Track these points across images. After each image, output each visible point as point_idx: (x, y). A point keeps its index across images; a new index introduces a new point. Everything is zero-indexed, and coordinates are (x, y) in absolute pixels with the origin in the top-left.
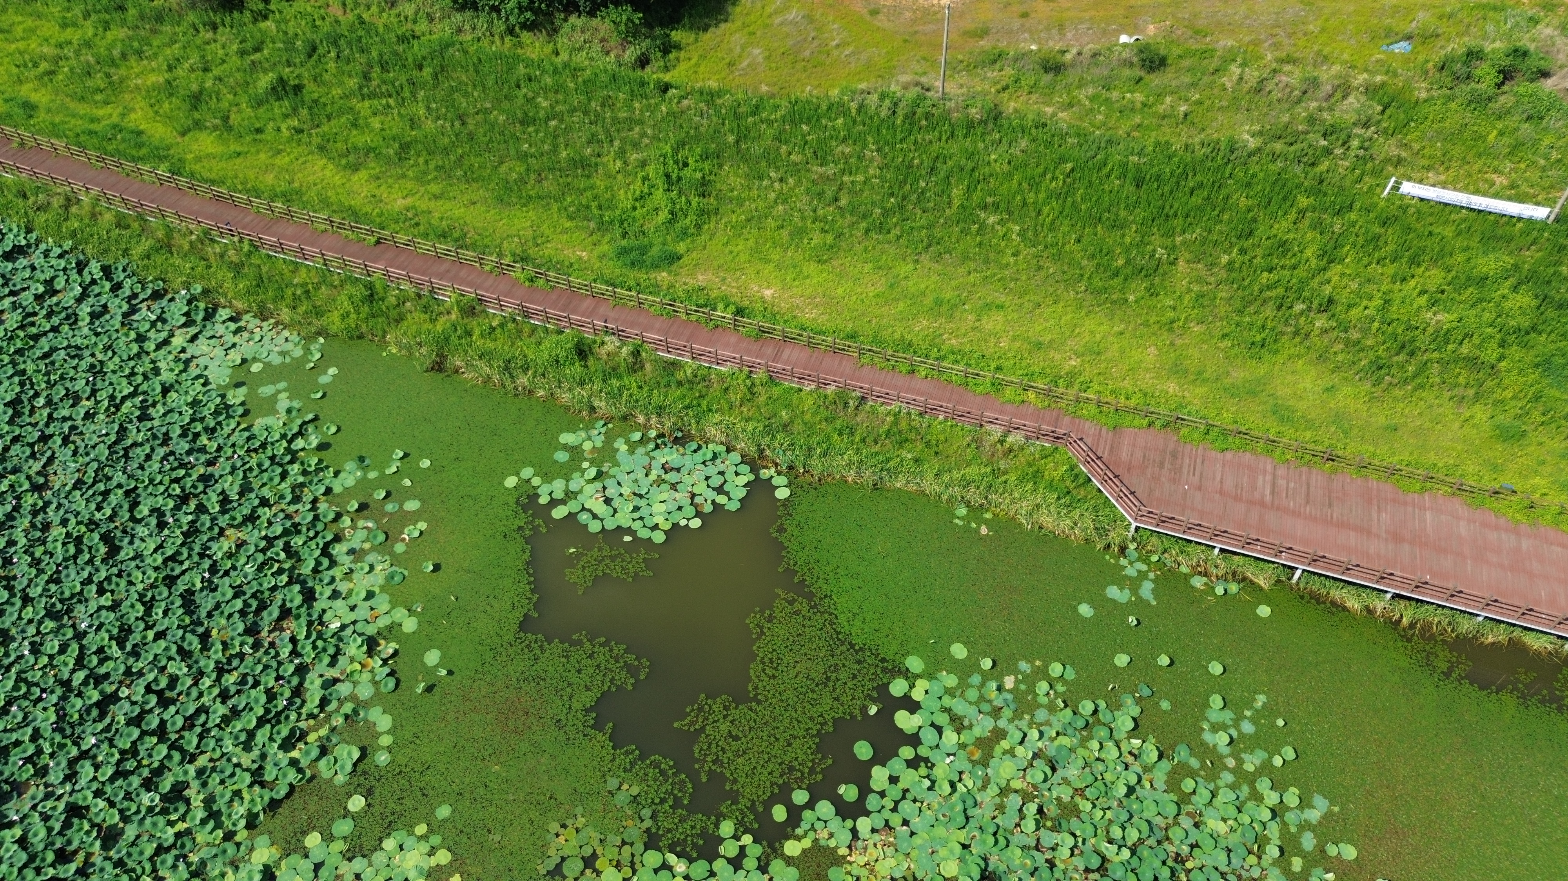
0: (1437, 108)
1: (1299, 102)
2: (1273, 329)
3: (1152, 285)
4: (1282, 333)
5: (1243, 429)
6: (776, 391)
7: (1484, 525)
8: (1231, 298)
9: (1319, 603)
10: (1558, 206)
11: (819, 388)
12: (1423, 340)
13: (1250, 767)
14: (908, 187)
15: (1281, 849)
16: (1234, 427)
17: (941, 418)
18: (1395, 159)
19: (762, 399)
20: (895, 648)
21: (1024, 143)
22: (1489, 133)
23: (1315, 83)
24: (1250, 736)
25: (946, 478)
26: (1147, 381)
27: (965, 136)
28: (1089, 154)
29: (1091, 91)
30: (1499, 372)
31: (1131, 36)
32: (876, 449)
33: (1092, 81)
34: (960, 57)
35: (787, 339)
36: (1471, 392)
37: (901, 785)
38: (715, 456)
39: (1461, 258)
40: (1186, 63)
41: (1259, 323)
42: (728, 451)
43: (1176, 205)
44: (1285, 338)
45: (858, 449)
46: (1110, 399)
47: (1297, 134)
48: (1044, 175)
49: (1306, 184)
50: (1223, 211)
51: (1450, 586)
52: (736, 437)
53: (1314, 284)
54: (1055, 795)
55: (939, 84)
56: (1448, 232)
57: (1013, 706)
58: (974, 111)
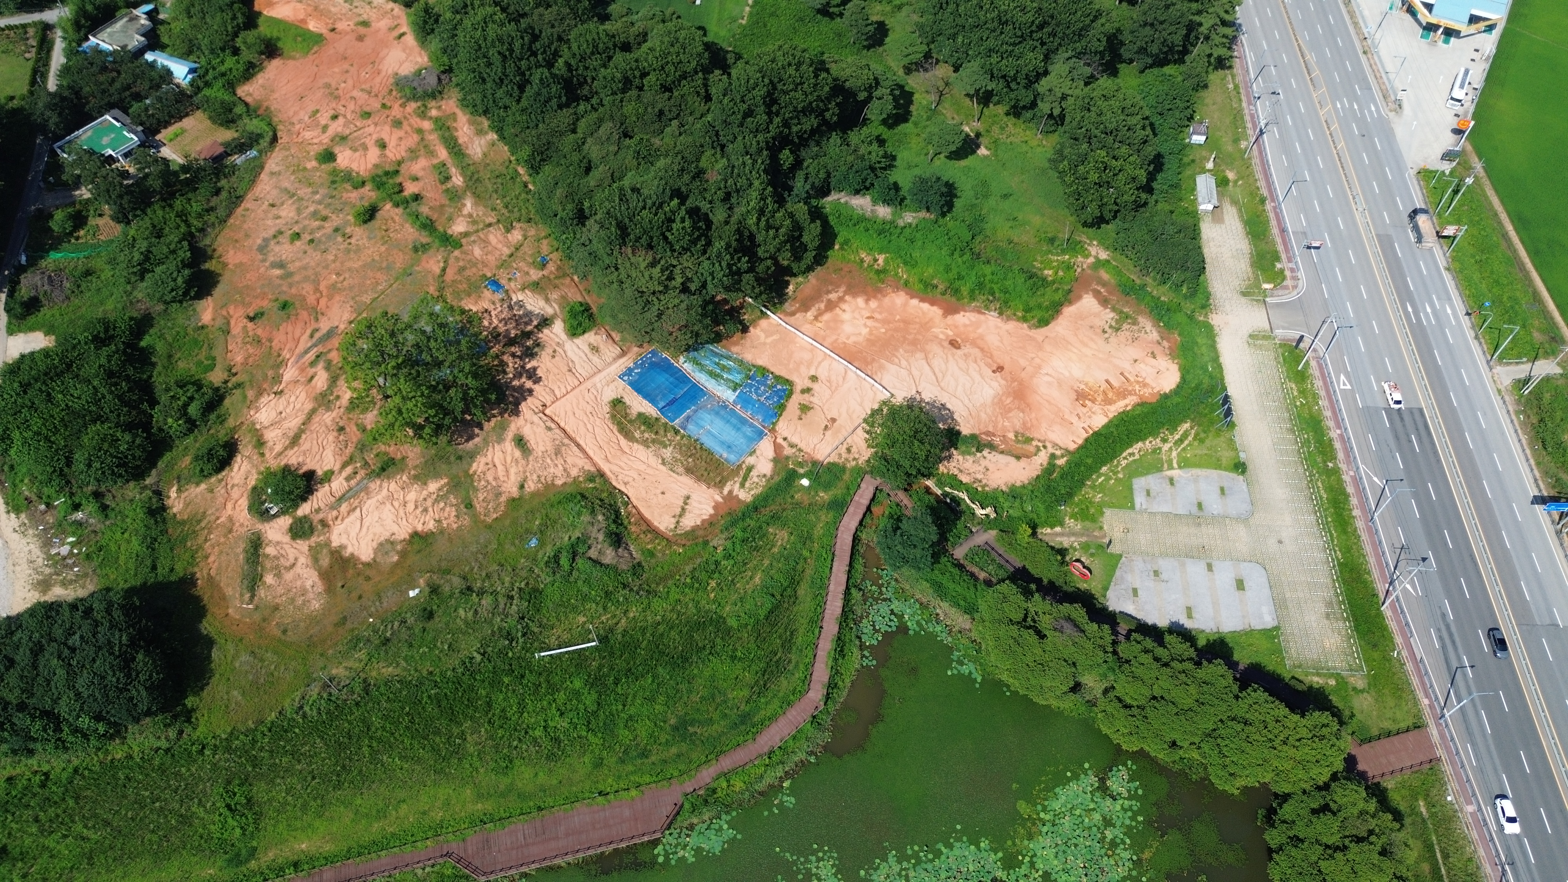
7: (594, 812)
31: (414, 590)
40: (441, 609)
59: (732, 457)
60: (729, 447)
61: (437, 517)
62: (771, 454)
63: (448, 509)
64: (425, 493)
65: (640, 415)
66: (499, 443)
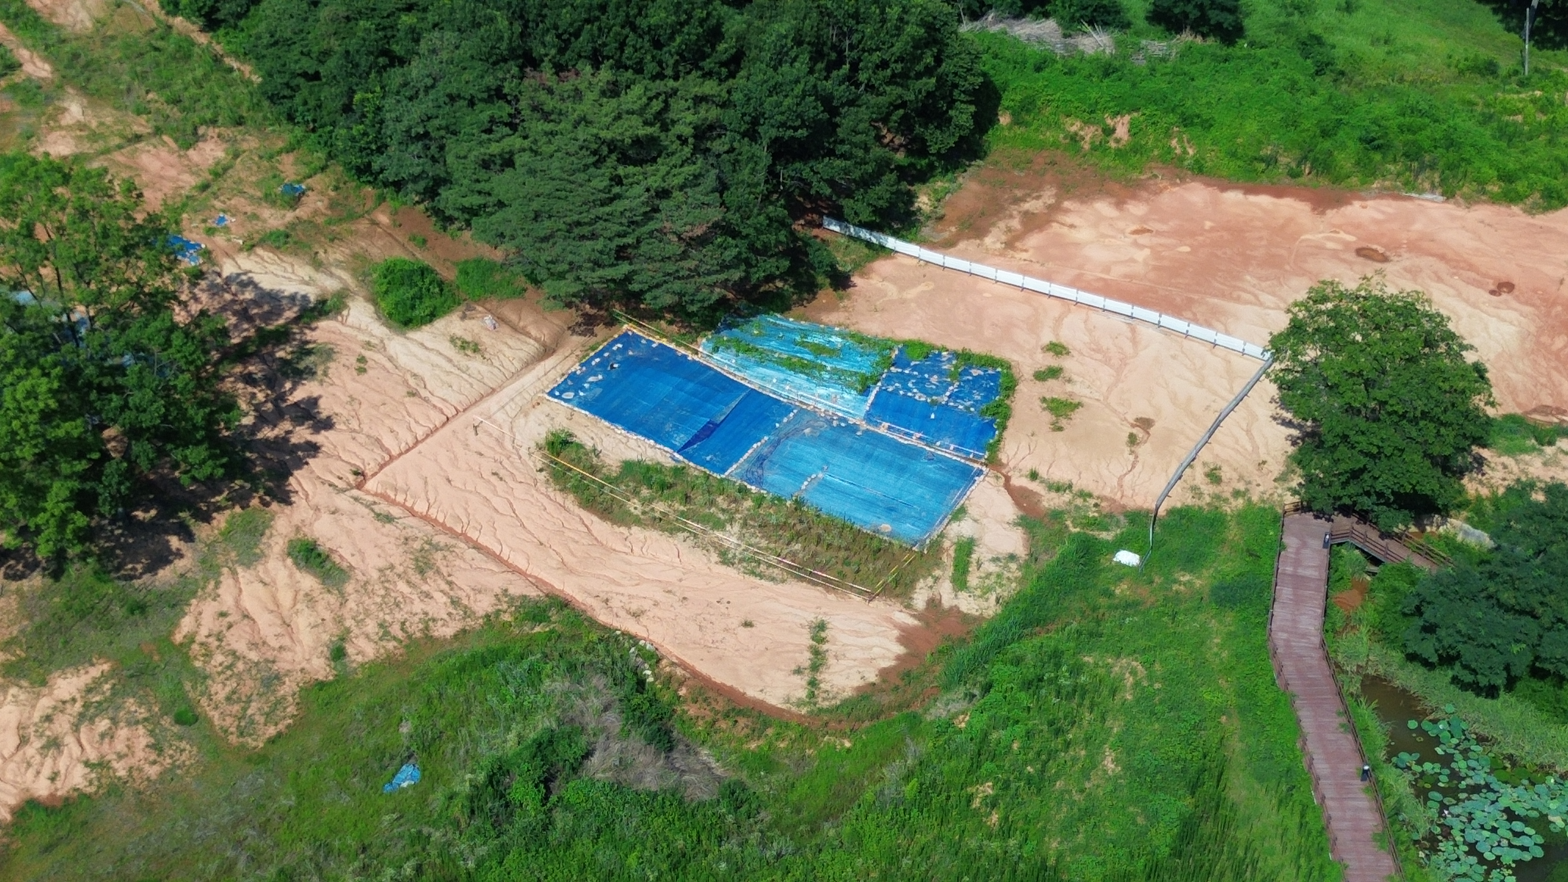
59: (909, 529)
60: (891, 509)
61: (92, 755)
62: (1009, 510)
63: (123, 733)
64: (45, 704)
65: (628, 467)
66: (248, 565)
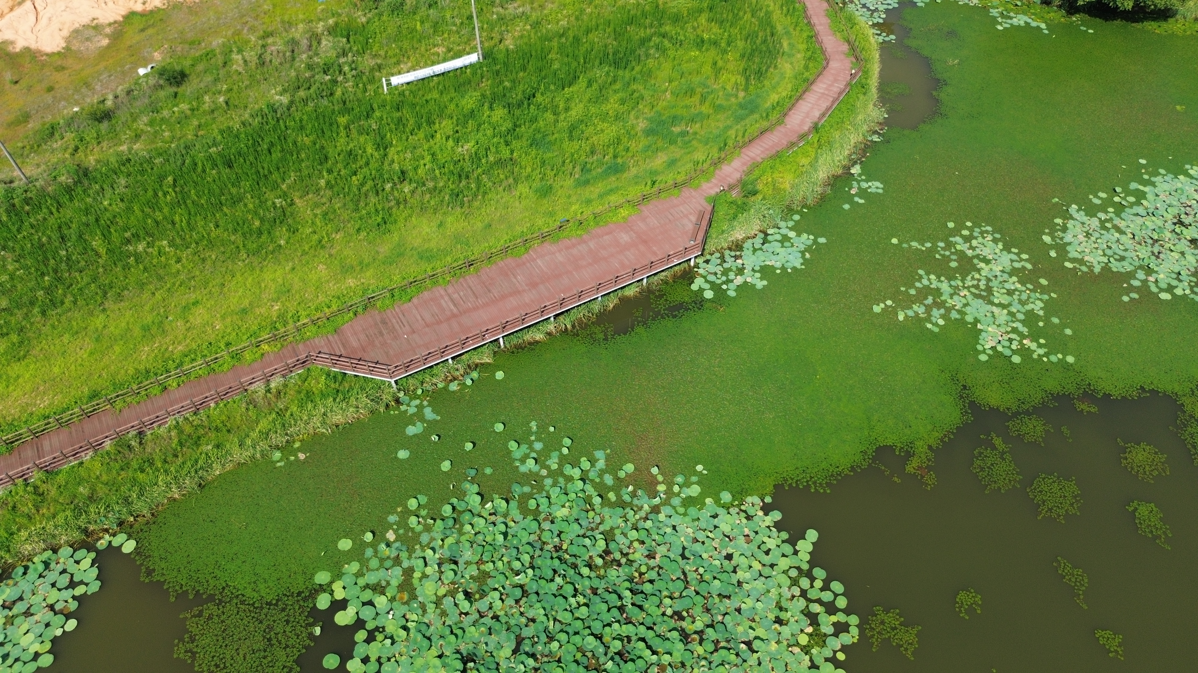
0: (377, 24)
1: (293, 59)
2: (383, 209)
3: (289, 225)
4: (390, 208)
5: (411, 280)
6: (61, 479)
7: (567, 248)
8: (345, 205)
9: (523, 349)
10: (479, 49)
11: (96, 451)
12: (467, 166)
13: (555, 467)
14: (52, 262)
15: (600, 496)
16: (405, 282)
17: (212, 405)
18: (376, 67)
19: (53, 492)
20: (301, 580)
21: (123, 181)
22: (416, 25)
23: (294, 42)
24: (543, 449)
25: (249, 442)
26: (333, 288)
27: (71, 200)
28: (179, 163)
29: (145, 119)
30: (516, 160)
31: (145, 67)
32: (180, 460)
33: (141, 112)
34: (20, 145)
35: (37, 435)
36: (511, 180)
37: (373, 659)
38: (47, 564)
39: (452, 106)
40: (200, 67)
41: (373, 210)
42: (55, 551)
43: (266, 166)
44: (394, 210)
45: (166, 471)
46: (319, 315)
47: (308, 80)
48: (156, 194)
49: (336, 108)
50: (298, 153)
51: (575, 292)
52: (54, 536)
53: (386, 167)
54: (467, 577)
55: (17, 173)
56: (435, 95)
57: (404, 548)
58: (63, 178)
